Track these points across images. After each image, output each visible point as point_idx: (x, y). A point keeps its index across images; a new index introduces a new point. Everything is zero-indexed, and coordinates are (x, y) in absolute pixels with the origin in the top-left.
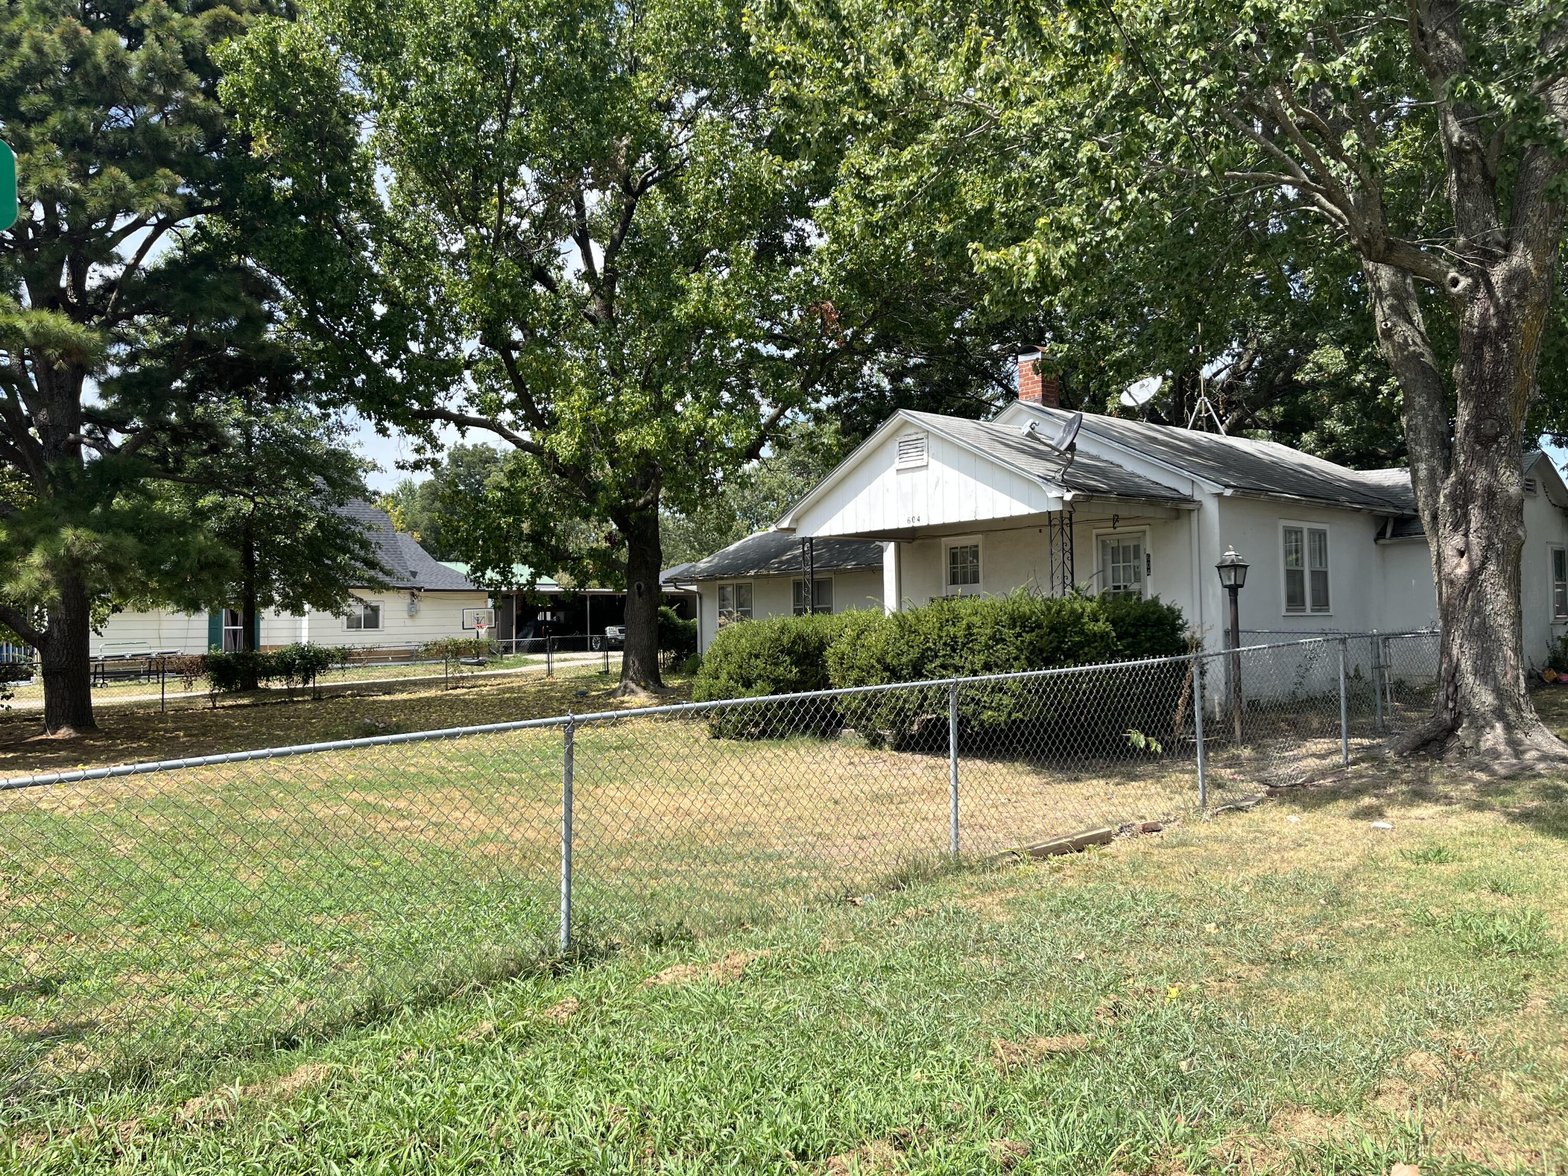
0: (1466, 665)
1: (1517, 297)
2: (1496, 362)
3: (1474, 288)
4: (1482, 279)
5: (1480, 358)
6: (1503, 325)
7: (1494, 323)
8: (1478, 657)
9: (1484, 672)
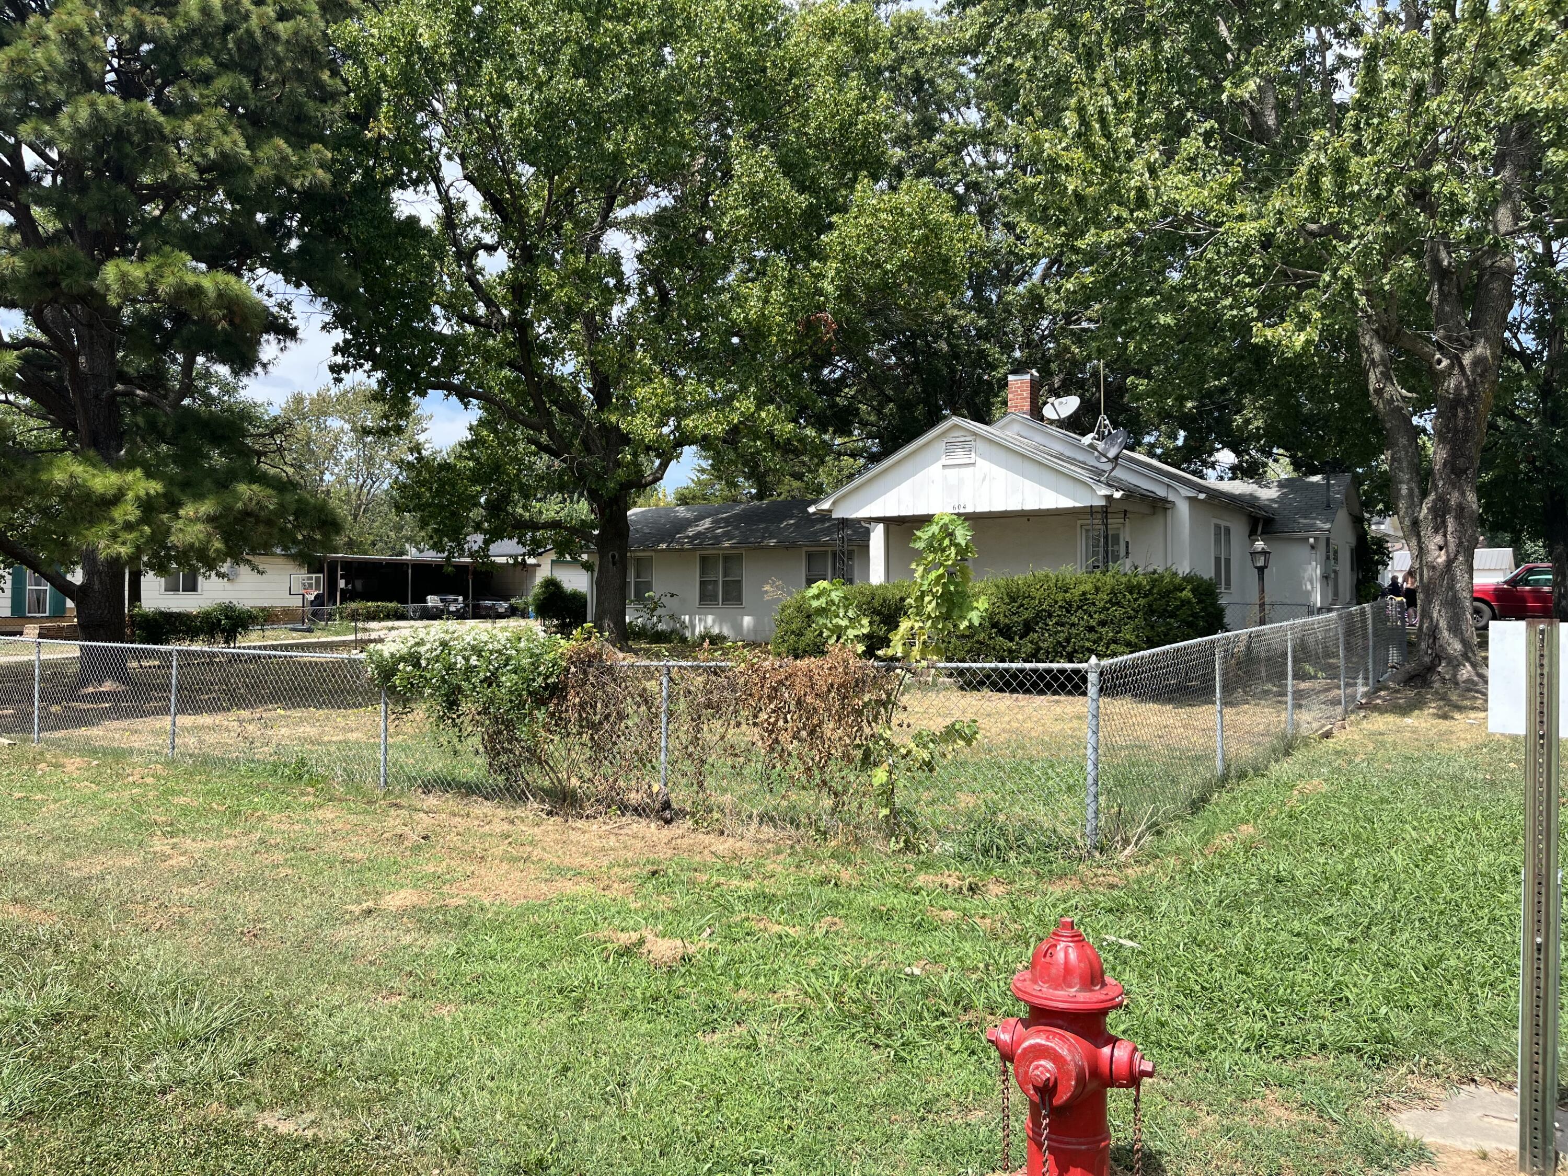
0: (1443, 624)
1: (1481, 376)
2: (1467, 419)
3: (1451, 367)
4: (1456, 360)
5: (1455, 415)
6: (1471, 394)
7: (1466, 392)
8: (1452, 618)
9: (1455, 629)
